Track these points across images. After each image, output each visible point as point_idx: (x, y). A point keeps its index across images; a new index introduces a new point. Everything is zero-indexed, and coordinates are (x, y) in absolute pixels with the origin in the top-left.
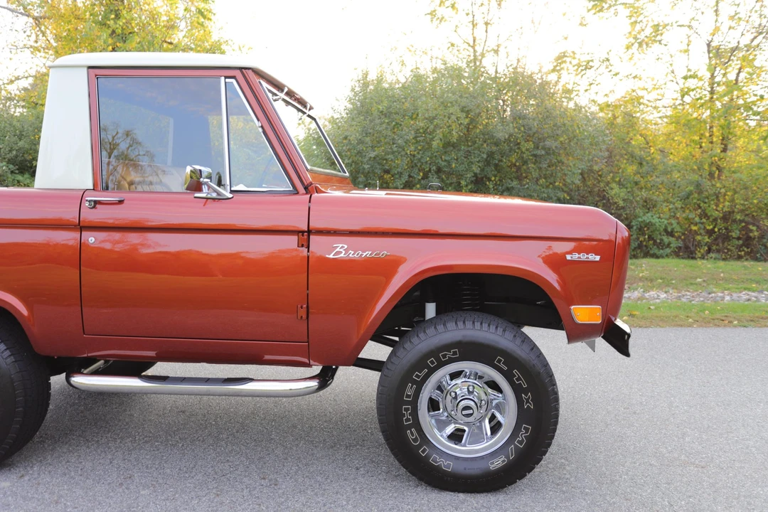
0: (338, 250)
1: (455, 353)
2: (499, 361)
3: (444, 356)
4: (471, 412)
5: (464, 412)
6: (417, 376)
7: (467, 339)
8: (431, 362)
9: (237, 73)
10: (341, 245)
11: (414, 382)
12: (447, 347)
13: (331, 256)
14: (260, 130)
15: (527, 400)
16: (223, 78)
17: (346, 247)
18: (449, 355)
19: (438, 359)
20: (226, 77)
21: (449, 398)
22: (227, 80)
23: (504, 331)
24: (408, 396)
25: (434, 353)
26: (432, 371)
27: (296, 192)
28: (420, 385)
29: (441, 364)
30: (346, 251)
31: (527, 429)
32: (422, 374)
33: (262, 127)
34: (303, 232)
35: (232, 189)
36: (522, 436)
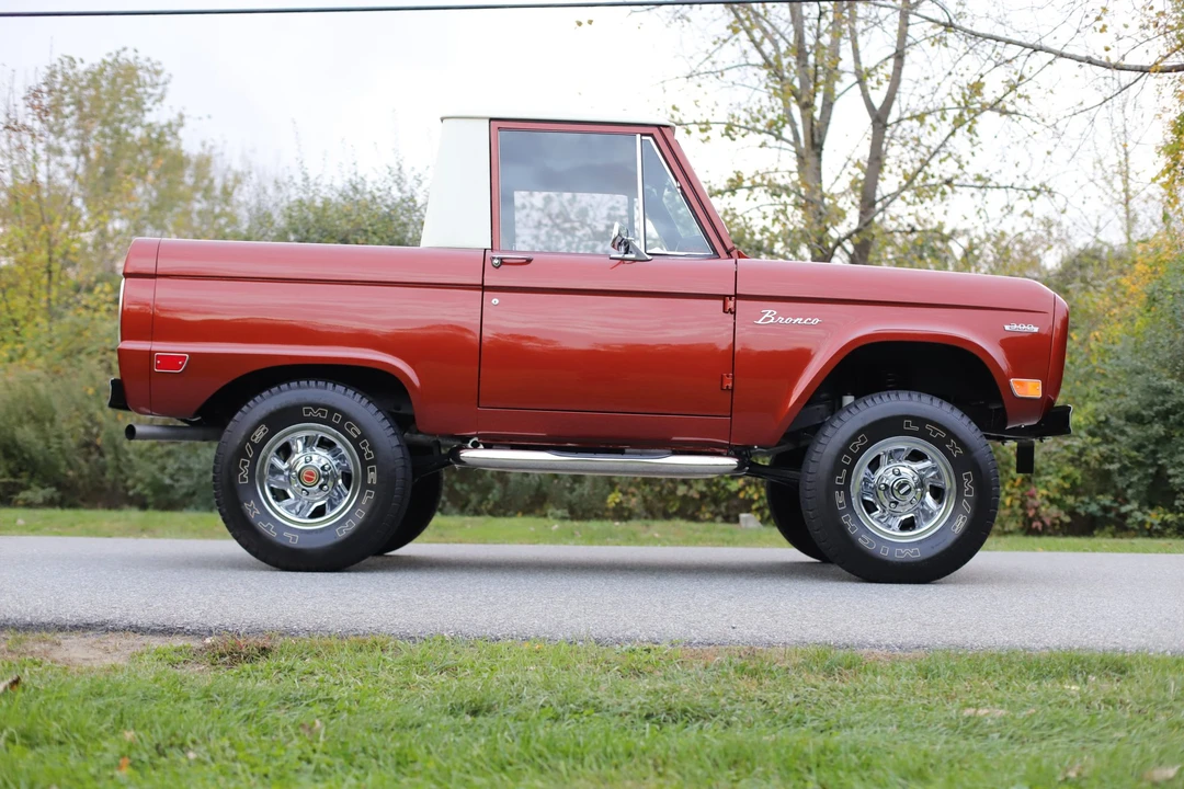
0: (767, 315)
1: (863, 440)
2: (908, 425)
3: (854, 447)
4: (907, 488)
5: (902, 491)
6: (840, 480)
7: (868, 422)
8: (846, 460)
9: (655, 131)
10: (770, 311)
11: (840, 488)
12: (854, 438)
13: (759, 322)
14: (679, 190)
15: (953, 448)
16: (638, 136)
17: (775, 313)
18: (859, 443)
19: (850, 453)
20: (642, 135)
21: (881, 493)
22: (644, 138)
23: (897, 395)
24: (841, 505)
25: (844, 450)
26: (850, 469)
27: (716, 255)
28: (846, 488)
29: (856, 458)
30: (776, 317)
31: (967, 476)
32: (843, 477)
33: (681, 188)
34: (730, 296)
35: (648, 251)
36: (968, 485)
